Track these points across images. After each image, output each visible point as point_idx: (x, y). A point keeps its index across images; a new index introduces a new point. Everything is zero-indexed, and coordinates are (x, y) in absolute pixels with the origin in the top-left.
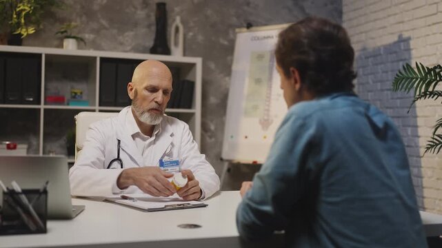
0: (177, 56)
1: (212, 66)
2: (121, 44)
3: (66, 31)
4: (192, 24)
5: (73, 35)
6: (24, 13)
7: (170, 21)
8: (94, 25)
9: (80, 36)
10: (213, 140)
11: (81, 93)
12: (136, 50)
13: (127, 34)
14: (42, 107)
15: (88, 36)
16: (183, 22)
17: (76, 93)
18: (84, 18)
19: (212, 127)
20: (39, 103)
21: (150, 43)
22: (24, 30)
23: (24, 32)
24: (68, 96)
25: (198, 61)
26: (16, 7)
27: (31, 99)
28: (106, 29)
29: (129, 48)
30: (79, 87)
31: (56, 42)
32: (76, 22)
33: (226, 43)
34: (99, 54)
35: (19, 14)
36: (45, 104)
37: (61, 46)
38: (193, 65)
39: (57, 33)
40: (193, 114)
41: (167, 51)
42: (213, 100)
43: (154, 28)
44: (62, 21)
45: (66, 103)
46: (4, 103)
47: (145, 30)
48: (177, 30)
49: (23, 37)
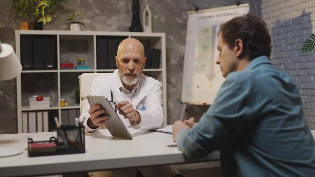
0: (148, 32)
1: (172, 38)
2: (109, 25)
3: (72, 19)
4: (157, 10)
5: (76, 21)
6: (44, 8)
7: (141, 8)
8: (91, 14)
9: (81, 21)
10: (174, 89)
11: (84, 61)
12: (119, 29)
13: (112, 18)
14: (59, 71)
15: (86, 21)
16: (150, 8)
17: (81, 61)
18: (83, 9)
19: (173, 81)
21: (129, 24)
22: (44, 19)
23: (44, 20)
24: (75, 63)
25: (163, 35)
26: (38, 3)
27: (51, 66)
28: (99, 16)
29: (114, 28)
30: (83, 57)
31: (65, 26)
32: (77, 11)
33: (181, 22)
34: (95, 33)
35: (40, 9)
36: (61, 69)
37: (69, 29)
38: (159, 38)
39: (66, 20)
40: (160, 72)
41: (141, 30)
42: (173, 62)
43: (131, 14)
44: (69, 11)
45: (74, 68)
46: (33, 70)
47: (124, 15)
48: (147, 14)
49: (44, 24)
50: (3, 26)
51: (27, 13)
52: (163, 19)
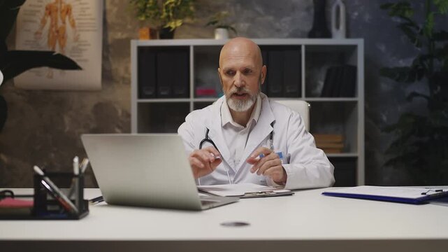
0: (338, 38)
2: (278, 31)
3: (217, 22)
4: (357, 3)
5: (223, 25)
6: (171, 6)
8: (249, 14)
9: (233, 26)
12: (293, 35)
13: (284, 19)
15: (242, 26)
18: (238, 7)
20: (188, 96)
21: (308, 27)
22: (173, 23)
23: (172, 25)
25: (360, 43)
28: (262, 16)
29: (286, 34)
35: (167, 8)
36: (196, 96)
37: (213, 36)
38: (354, 47)
39: (208, 24)
40: (355, 103)
41: (328, 34)
43: (312, 11)
45: (216, 95)
46: (157, 97)
47: (303, 14)
48: (338, 9)
49: (172, 30)
50: (125, 36)
51: (153, 16)
52: (367, 17)
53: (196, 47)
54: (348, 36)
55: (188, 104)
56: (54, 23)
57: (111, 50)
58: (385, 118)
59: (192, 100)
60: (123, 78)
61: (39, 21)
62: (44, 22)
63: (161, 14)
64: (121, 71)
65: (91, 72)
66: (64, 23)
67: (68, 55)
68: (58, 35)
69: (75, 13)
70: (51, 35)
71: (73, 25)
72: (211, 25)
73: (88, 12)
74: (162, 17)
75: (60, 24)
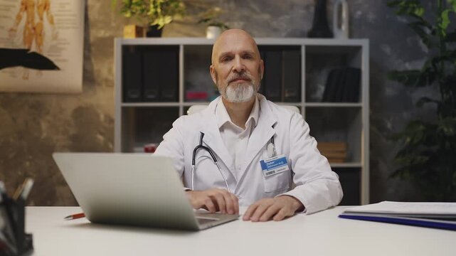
0: (341, 38)
1: (388, 50)
2: (276, 30)
3: (209, 19)
4: (360, 1)
5: (216, 23)
8: (245, 11)
9: (227, 24)
12: (292, 35)
13: (282, 18)
15: (237, 24)
18: (232, 5)
20: (177, 100)
21: (308, 26)
22: (161, 20)
28: (258, 14)
29: (284, 34)
36: (184, 101)
38: (358, 49)
40: (359, 109)
41: (329, 34)
43: (312, 9)
46: (143, 101)
47: (302, 12)
48: (340, 7)
49: (159, 28)
50: (108, 34)
51: (139, 12)
52: (371, 17)
53: (186, 47)
54: (351, 36)
55: (177, 109)
56: (30, 19)
57: (93, 49)
58: (389, 125)
59: (181, 104)
60: (107, 80)
61: (14, 17)
62: (19, 18)
63: (148, 11)
64: (104, 72)
65: (70, 73)
66: (41, 19)
67: (45, 54)
68: (35, 32)
69: (54, 8)
70: (27, 32)
71: (52, 22)
72: (203, 23)
73: (68, 7)
74: (149, 13)
75: (37, 20)
